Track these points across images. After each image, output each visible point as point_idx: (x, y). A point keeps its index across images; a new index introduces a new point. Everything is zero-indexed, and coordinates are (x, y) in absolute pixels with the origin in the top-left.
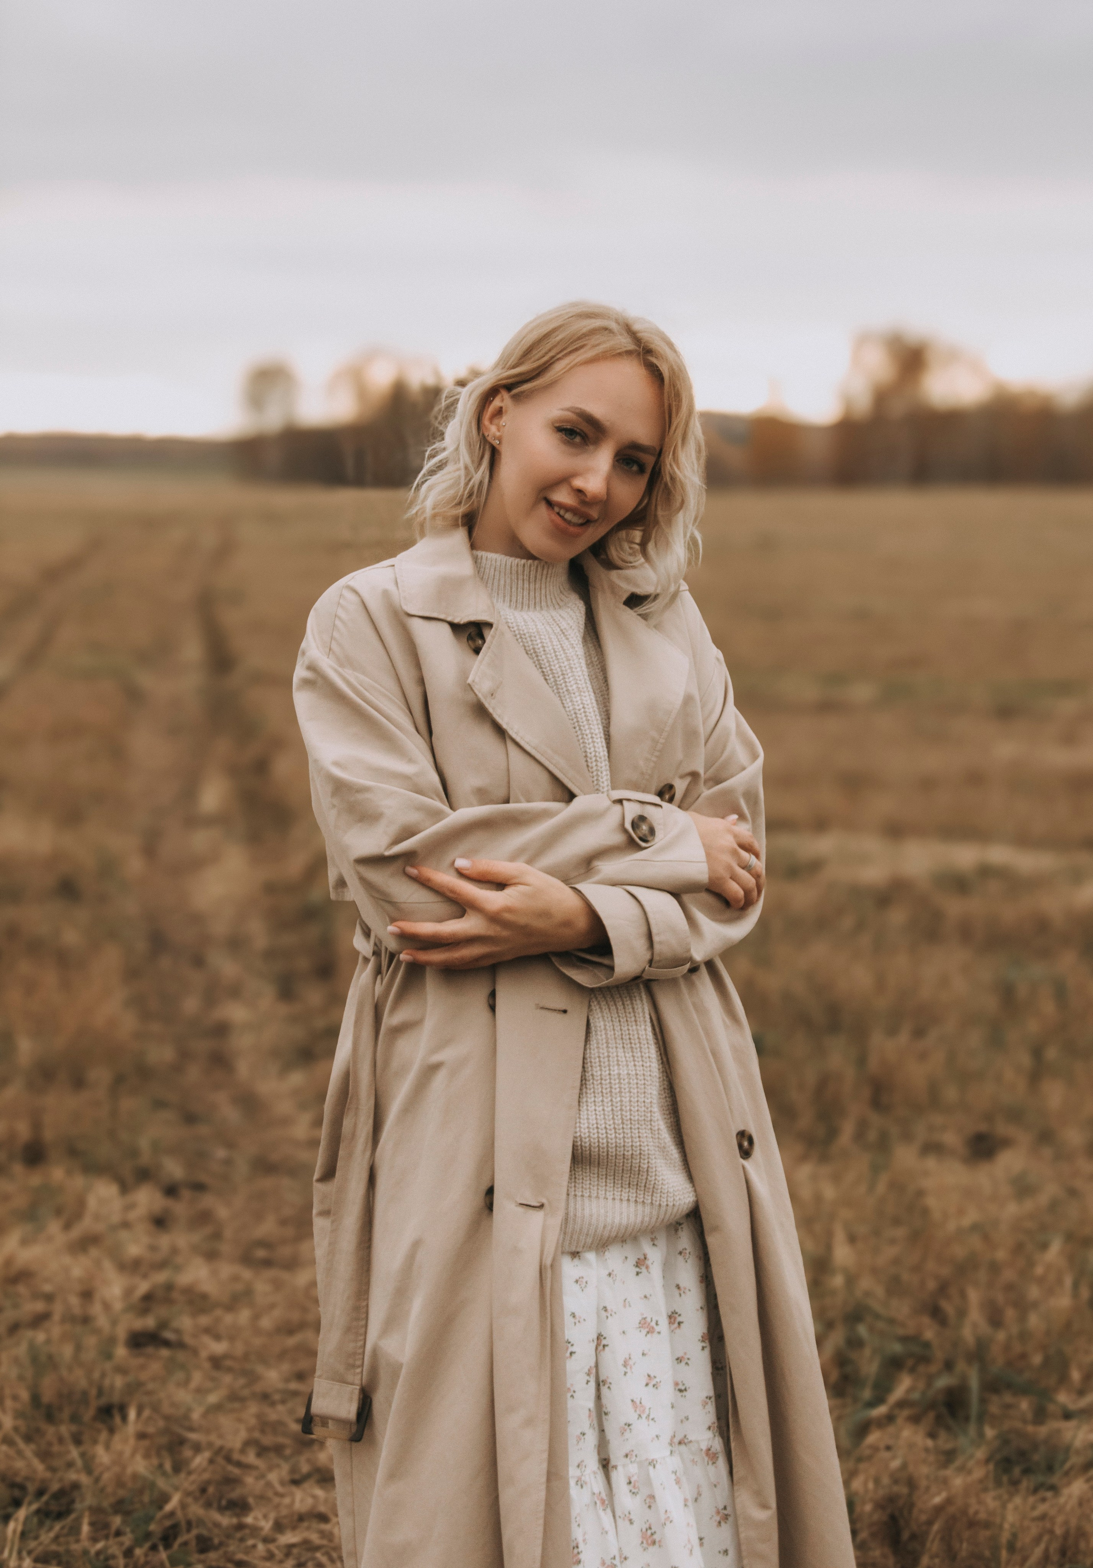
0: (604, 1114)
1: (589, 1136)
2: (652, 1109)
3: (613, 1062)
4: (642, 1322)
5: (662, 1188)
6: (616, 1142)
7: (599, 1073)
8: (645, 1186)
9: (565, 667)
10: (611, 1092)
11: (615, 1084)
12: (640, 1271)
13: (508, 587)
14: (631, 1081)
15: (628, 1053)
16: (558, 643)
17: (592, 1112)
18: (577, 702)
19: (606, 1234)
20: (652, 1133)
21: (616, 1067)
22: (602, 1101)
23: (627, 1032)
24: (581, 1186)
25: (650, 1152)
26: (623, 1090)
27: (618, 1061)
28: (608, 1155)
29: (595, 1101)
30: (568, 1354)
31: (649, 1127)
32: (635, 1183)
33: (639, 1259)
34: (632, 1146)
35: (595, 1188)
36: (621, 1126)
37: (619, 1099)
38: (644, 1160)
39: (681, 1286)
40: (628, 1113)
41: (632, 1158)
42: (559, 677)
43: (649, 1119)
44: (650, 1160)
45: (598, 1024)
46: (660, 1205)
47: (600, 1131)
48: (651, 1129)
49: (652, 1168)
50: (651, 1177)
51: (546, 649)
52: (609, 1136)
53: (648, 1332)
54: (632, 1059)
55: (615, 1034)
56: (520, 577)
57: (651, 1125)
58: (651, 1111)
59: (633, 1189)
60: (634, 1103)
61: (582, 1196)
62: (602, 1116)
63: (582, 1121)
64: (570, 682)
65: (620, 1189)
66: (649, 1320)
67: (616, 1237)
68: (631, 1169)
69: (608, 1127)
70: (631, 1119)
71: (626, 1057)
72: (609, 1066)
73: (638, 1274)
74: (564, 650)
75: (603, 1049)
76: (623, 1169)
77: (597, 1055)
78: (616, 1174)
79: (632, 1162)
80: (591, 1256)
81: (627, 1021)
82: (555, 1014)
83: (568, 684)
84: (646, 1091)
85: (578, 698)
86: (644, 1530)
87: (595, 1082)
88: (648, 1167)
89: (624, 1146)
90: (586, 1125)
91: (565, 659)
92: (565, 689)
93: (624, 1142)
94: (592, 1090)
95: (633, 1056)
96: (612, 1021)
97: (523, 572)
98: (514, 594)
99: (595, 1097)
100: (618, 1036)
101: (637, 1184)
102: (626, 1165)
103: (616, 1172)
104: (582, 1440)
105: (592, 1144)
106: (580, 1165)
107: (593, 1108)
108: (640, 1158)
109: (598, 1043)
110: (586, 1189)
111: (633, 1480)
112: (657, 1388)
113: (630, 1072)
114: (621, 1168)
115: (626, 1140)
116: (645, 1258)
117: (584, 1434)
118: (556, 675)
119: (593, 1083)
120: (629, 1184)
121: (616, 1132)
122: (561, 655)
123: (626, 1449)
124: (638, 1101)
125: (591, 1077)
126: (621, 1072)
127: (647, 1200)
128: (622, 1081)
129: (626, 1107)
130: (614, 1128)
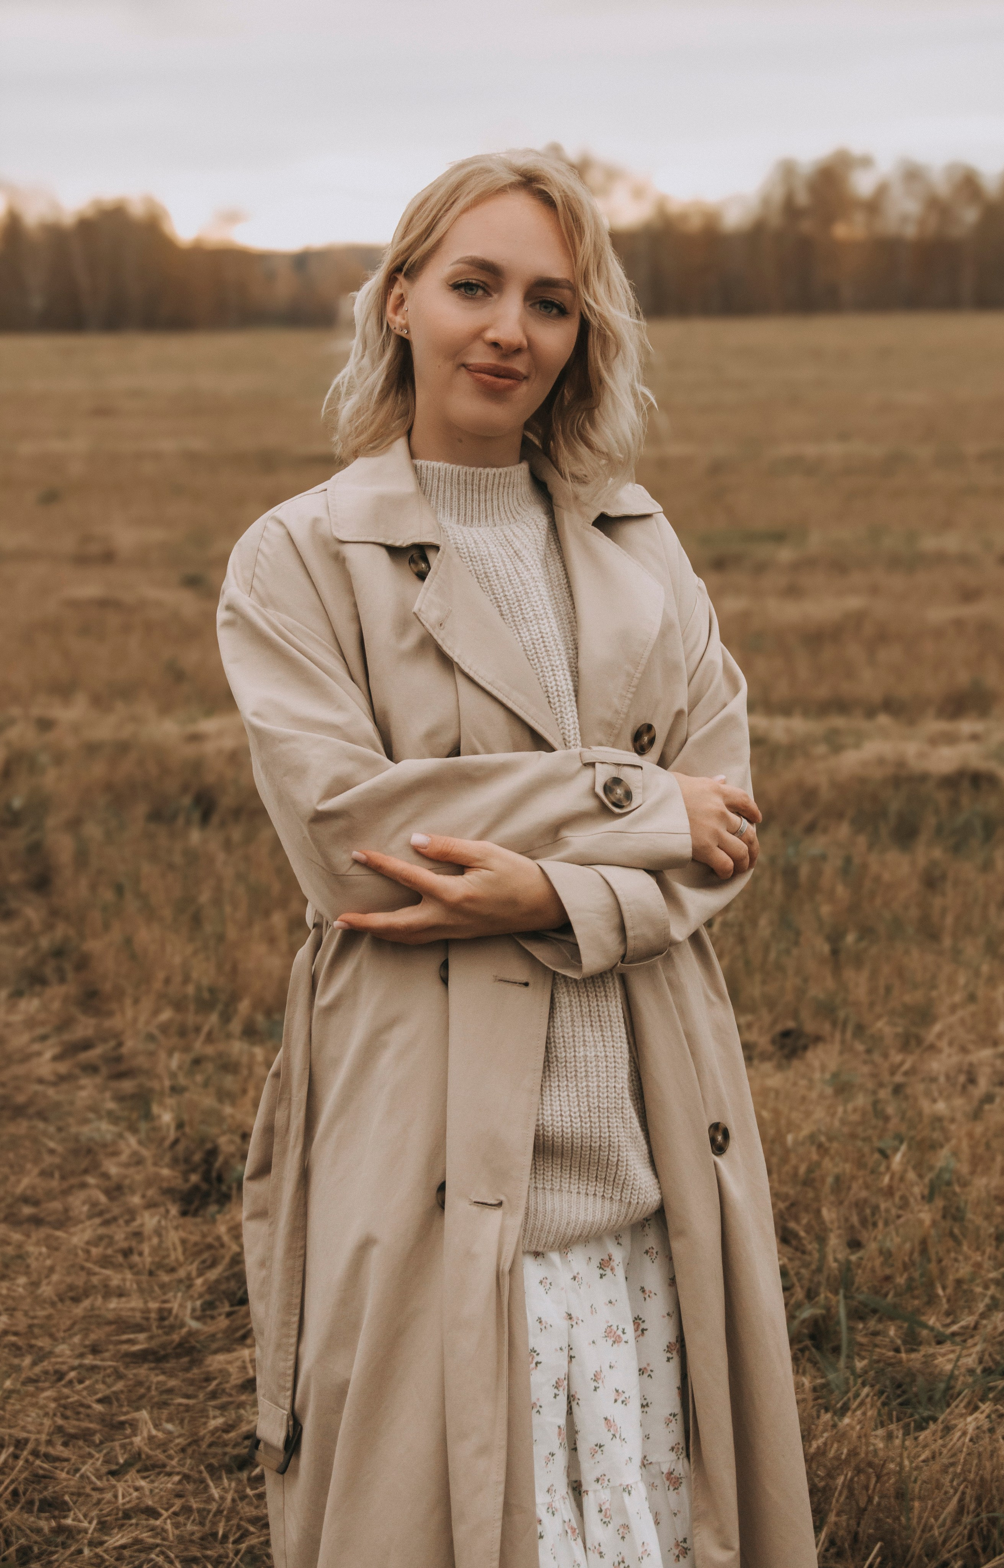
0: (569, 1101)
1: (552, 1125)
2: (624, 1095)
3: (579, 1042)
4: (608, 1332)
5: (633, 1184)
6: (582, 1132)
7: (564, 1054)
8: (614, 1181)
9: (520, 592)
10: (576, 1076)
11: (581, 1068)
12: (604, 1273)
13: (455, 499)
14: (600, 1064)
15: (597, 1032)
16: (512, 567)
17: (555, 1097)
18: (535, 631)
19: (570, 1232)
20: (623, 1122)
21: (582, 1049)
22: (567, 1086)
23: (596, 1009)
24: (542, 1177)
25: (621, 1144)
26: (590, 1074)
27: (584, 1041)
28: (572, 1145)
29: (559, 1086)
30: (533, 1365)
31: (621, 1115)
32: (604, 1177)
33: (602, 1260)
34: (600, 1137)
35: (558, 1180)
36: (588, 1114)
37: (584, 1084)
38: (614, 1152)
39: (647, 1289)
40: (596, 1100)
41: (600, 1149)
42: (514, 604)
43: (620, 1106)
44: (621, 1154)
45: (563, 1000)
46: (630, 1202)
47: (564, 1118)
48: (622, 1118)
49: (623, 1162)
50: (621, 1171)
51: (499, 573)
52: (574, 1125)
53: (614, 1342)
54: (601, 1038)
55: (581, 1011)
56: (469, 487)
57: (622, 1113)
58: (622, 1098)
59: (600, 1183)
60: (603, 1089)
61: (544, 1188)
62: (567, 1103)
63: (544, 1107)
64: (526, 609)
65: (586, 1182)
66: (614, 1328)
67: (580, 1235)
68: (599, 1162)
69: (572, 1114)
70: (599, 1107)
71: (594, 1037)
72: (574, 1046)
73: (602, 1276)
74: (518, 574)
75: (567, 1028)
76: (589, 1161)
77: (561, 1034)
78: (582, 1167)
79: (599, 1154)
80: (555, 1257)
82: (516, 986)
83: (524, 611)
84: (617, 1074)
85: (536, 627)
86: (616, 1564)
87: (559, 1065)
88: (618, 1160)
89: (591, 1136)
90: (549, 1112)
91: (519, 584)
92: (521, 617)
93: (591, 1132)
94: (556, 1073)
95: (602, 1035)
96: (579, 996)
97: (473, 480)
98: (462, 507)
99: (559, 1081)
100: (586, 1013)
101: (605, 1178)
102: (592, 1157)
103: (582, 1163)
104: (551, 1461)
105: (555, 1134)
106: (541, 1156)
107: (557, 1093)
108: (609, 1150)
109: (562, 1022)
110: (547, 1181)
111: (603, 1508)
112: (626, 1404)
113: (599, 1054)
114: (587, 1160)
115: (593, 1130)
116: (610, 1259)
117: (553, 1455)
118: (510, 602)
119: (557, 1066)
120: (597, 1177)
121: (581, 1121)
122: (515, 580)
123: (597, 1473)
124: (607, 1086)
125: (555, 1059)
126: (588, 1053)
127: (616, 1196)
128: (589, 1064)
129: (593, 1093)
130: (580, 1116)
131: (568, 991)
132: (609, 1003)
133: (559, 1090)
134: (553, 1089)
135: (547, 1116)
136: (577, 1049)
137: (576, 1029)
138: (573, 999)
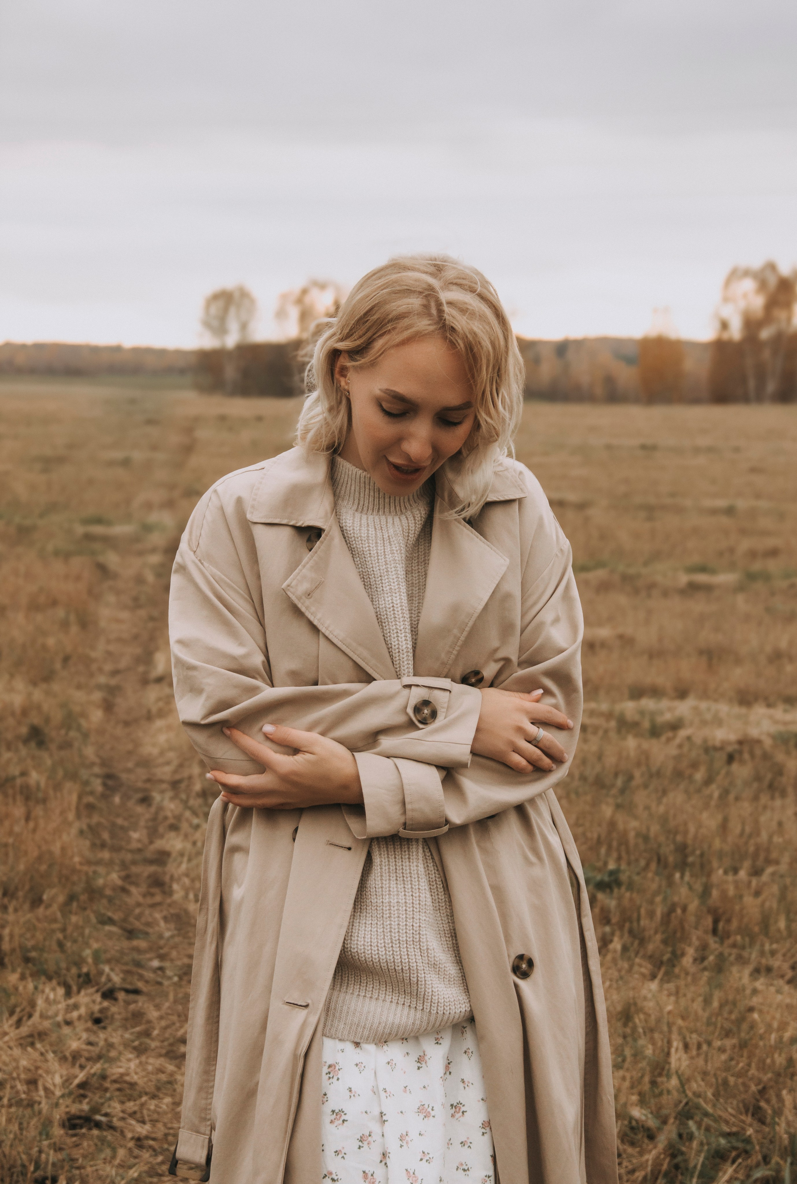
0: (377, 935)
2: (421, 932)
4: (421, 1109)
5: (432, 998)
6: (386, 958)
10: (383, 917)
11: (386, 911)
12: (420, 1066)
15: (400, 885)
17: (368, 932)
19: (381, 1029)
22: (377, 923)
23: (401, 867)
26: (392, 916)
31: (418, 946)
32: (409, 992)
33: (420, 1055)
36: (390, 945)
37: (388, 922)
39: (465, 1080)
40: (397, 934)
43: (418, 940)
44: (419, 975)
46: (430, 1012)
47: (373, 948)
48: (420, 949)
52: (380, 953)
53: (425, 1117)
54: (403, 889)
55: (389, 868)
57: (420, 945)
58: (419, 934)
59: (408, 996)
63: (359, 939)
66: (426, 1106)
67: (390, 1033)
68: (404, 980)
69: (379, 945)
72: (382, 895)
73: (417, 1068)
79: (403, 975)
81: (402, 858)
82: (341, 850)
94: (371, 914)
96: (388, 857)
100: (393, 870)
112: (429, 1163)
113: (400, 901)
116: (424, 1055)
125: (370, 903)
128: (392, 908)
129: (395, 929)
130: (385, 946)
131: (380, 854)
132: (411, 864)
133: (372, 927)
134: (367, 926)
135: (361, 946)
136: (384, 897)
137: (384, 882)
138: (383, 860)
